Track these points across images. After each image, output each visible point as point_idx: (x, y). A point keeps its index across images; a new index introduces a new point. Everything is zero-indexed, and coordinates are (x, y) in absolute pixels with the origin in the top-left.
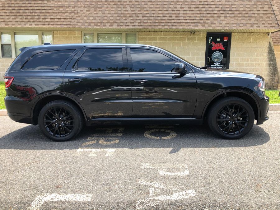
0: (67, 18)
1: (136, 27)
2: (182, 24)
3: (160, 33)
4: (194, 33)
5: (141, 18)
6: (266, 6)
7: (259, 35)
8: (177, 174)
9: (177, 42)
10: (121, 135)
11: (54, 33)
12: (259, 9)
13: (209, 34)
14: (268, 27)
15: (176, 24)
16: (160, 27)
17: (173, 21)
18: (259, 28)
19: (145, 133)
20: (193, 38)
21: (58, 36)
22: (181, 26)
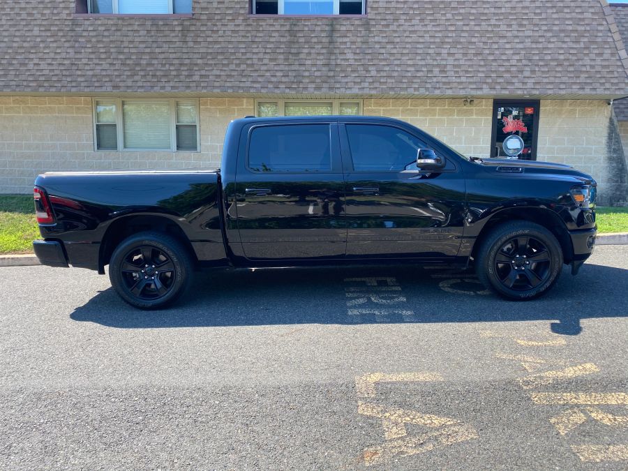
0: (233, 74)
1: (366, 91)
2: (451, 86)
3: (405, 100)
4: (471, 101)
5: (373, 73)
6: (606, 51)
7: (591, 103)
8: (548, 343)
9: (437, 117)
10: (400, 289)
11: (201, 101)
12: (593, 56)
13: (498, 103)
14: (611, 90)
15: (441, 85)
16: (411, 91)
17: (435, 80)
18: (594, 93)
19: (441, 285)
20: (467, 110)
21: (209, 107)
22: (451, 88)
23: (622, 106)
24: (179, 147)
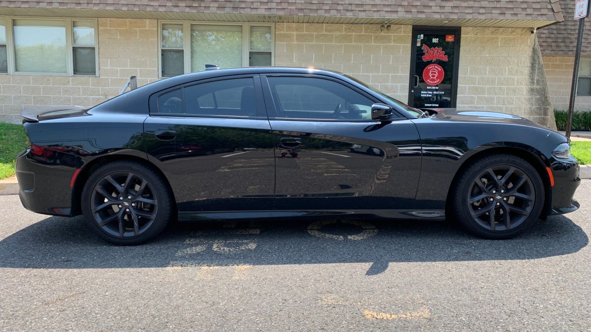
1: (274, 12)
2: (365, 8)
3: (320, 25)
4: (388, 26)
7: (513, 31)
8: (404, 316)
9: (353, 43)
10: (258, 233)
11: (100, 22)
13: (417, 30)
14: (533, 16)
15: (353, 8)
16: (321, 13)
18: (516, 18)
19: (310, 227)
20: (386, 36)
21: (109, 28)
22: (365, 11)
23: (549, 40)
24: (76, 71)
